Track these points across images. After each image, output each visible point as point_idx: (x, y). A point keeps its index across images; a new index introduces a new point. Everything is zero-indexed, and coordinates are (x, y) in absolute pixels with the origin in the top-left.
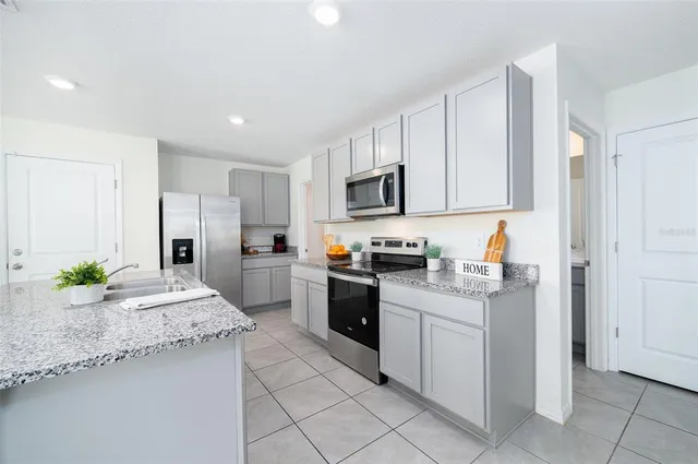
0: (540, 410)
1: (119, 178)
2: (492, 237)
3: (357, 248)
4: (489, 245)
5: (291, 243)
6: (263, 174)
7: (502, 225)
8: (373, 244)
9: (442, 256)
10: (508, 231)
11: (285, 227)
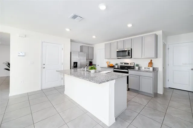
0: (158, 93)
1: (63, 48)
2: (149, 63)
3: (117, 64)
4: (149, 64)
5: (93, 63)
6: (88, 47)
7: (151, 60)
8: (121, 64)
9: (139, 66)
10: (152, 61)
11: (92, 59)
